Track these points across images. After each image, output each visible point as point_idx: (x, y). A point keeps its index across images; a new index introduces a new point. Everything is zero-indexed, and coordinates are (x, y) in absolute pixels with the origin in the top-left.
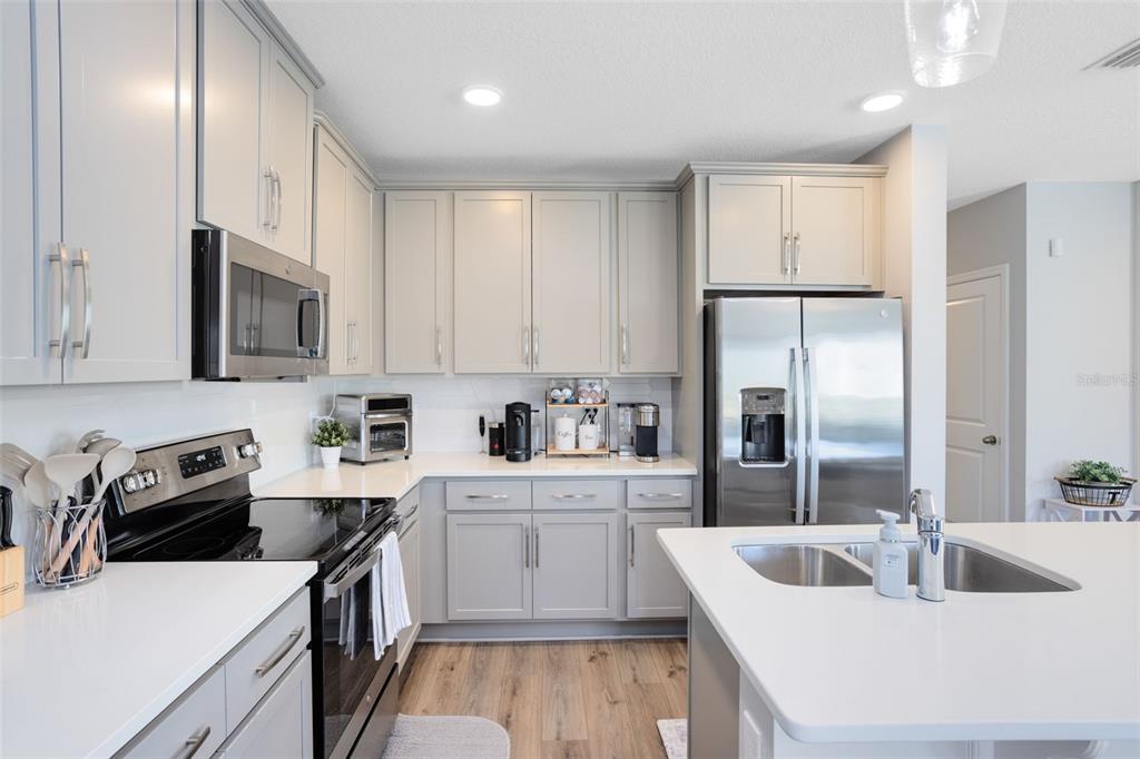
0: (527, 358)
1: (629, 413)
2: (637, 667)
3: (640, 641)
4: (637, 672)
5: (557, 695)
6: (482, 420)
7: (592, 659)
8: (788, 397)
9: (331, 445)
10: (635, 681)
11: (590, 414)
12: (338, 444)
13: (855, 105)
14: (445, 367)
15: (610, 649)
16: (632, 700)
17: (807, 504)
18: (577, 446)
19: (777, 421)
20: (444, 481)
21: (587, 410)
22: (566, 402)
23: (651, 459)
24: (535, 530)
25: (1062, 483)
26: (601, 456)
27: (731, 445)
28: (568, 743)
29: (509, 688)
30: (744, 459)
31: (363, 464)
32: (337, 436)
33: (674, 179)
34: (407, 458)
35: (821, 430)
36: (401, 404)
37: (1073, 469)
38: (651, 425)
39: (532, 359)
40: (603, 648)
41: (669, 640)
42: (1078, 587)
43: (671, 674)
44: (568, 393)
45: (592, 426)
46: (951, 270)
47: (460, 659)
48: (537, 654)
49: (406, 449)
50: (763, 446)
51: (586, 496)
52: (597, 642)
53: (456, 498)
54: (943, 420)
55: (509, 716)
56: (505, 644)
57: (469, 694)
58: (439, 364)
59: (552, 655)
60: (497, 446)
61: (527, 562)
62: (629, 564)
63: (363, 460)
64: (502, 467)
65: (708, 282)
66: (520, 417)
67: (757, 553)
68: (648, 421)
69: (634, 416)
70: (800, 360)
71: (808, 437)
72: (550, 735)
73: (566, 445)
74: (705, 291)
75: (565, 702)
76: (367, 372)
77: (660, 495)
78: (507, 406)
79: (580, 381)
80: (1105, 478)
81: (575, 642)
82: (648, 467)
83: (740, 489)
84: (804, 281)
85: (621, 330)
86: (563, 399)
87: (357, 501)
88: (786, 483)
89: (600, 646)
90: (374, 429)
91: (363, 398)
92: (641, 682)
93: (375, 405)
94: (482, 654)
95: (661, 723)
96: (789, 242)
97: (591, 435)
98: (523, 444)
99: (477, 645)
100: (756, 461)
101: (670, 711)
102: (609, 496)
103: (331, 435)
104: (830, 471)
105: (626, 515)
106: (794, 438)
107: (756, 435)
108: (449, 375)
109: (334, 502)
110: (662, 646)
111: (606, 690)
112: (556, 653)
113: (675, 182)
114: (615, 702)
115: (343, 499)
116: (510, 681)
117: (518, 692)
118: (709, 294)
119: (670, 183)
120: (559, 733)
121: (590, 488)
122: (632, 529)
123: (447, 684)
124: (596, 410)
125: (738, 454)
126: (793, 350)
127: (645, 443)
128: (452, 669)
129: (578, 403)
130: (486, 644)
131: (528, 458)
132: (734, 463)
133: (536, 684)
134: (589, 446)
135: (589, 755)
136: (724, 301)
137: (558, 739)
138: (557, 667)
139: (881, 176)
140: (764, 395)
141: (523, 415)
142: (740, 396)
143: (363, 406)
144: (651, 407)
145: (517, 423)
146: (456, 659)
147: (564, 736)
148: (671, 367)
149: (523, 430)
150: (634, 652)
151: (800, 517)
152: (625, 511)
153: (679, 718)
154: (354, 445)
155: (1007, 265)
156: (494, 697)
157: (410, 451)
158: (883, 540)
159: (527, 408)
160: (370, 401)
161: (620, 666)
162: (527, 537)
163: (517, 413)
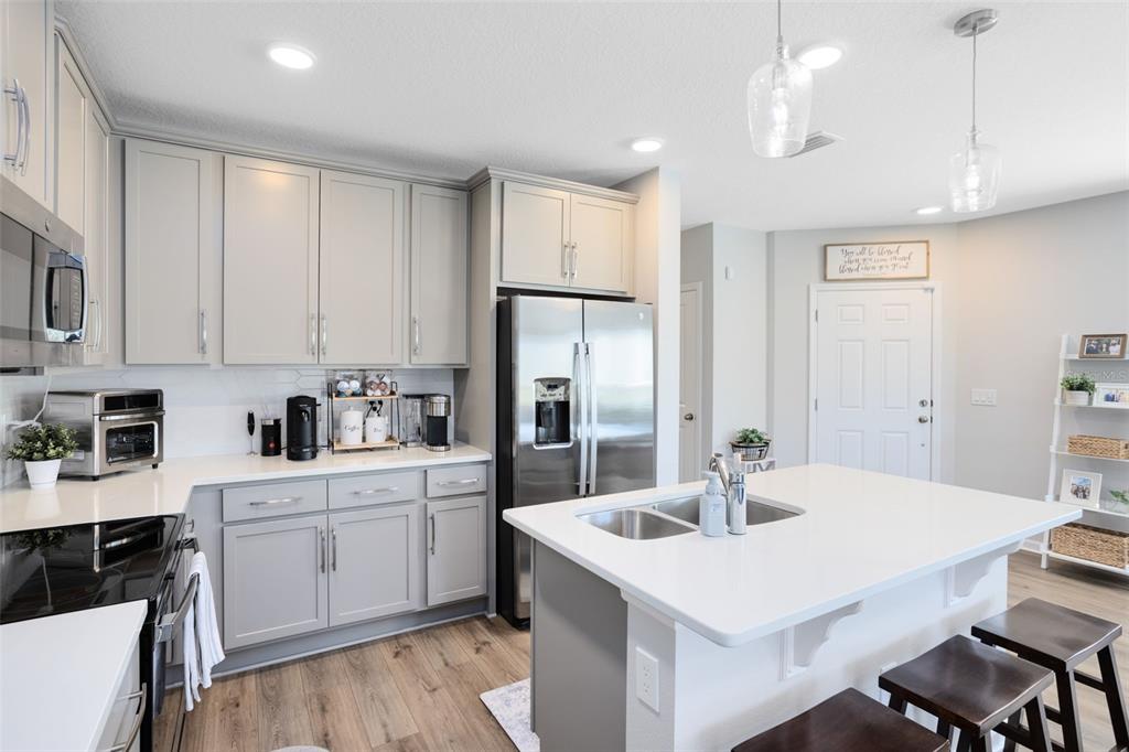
0: (313, 348)
1: (419, 404)
2: (444, 651)
3: (438, 627)
4: (446, 656)
5: (373, 699)
6: (251, 417)
7: (397, 655)
8: (572, 385)
9: (46, 458)
10: (447, 664)
11: (374, 406)
12: (58, 456)
13: (628, 143)
14: (212, 355)
15: (413, 641)
16: (450, 683)
17: (588, 478)
18: (364, 439)
19: (563, 407)
20: (220, 490)
21: (372, 403)
22: (354, 394)
23: (443, 448)
24: (330, 531)
25: (734, 446)
26: (392, 448)
27: (526, 431)
28: (400, 741)
29: (315, 705)
30: (538, 443)
31: (95, 478)
32: (56, 445)
33: (466, 179)
34: (155, 466)
35: (599, 415)
36: (149, 402)
37: (738, 436)
38: (443, 414)
39: (318, 350)
40: (406, 641)
41: (465, 620)
42: (803, 512)
43: (478, 650)
44: (355, 385)
45: (380, 418)
46: (683, 281)
47: (243, 691)
48: (335, 664)
49: (155, 455)
50: (553, 429)
51: (378, 491)
52: (396, 637)
53: (235, 506)
54: (678, 405)
55: (326, 735)
56: (294, 662)
57: (269, 728)
58: (204, 353)
59: (354, 661)
60: (272, 445)
61: (323, 567)
62: (430, 552)
63: (97, 473)
64: (281, 467)
65: (501, 279)
66: (306, 412)
67: (607, 518)
68: (440, 411)
69: (422, 407)
70: (581, 352)
71: (589, 421)
72: (378, 738)
73: (352, 439)
74: (498, 288)
75: (383, 702)
76: (98, 362)
77: (451, 483)
78: (289, 400)
79: (367, 373)
80: (756, 440)
81: (373, 643)
82: (440, 456)
83: (533, 471)
84: (579, 285)
85: (412, 322)
86: (350, 392)
87: (88, 528)
88: (570, 462)
89: (401, 640)
90: (110, 433)
91: (98, 395)
92: (452, 665)
93: (113, 403)
94: (271, 679)
95: (484, 696)
96: (568, 248)
97: (378, 427)
98: (308, 441)
99: (261, 670)
100: (546, 443)
101: (488, 683)
102: (409, 487)
103: (46, 445)
104: (605, 449)
105: (426, 505)
106: (577, 422)
107: (545, 420)
108: (215, 365)
109: (51, 533)
110: (462, 627)
111: (421, 681)
112: (357, 658)
113: (467, 182)
114: (435, 690)
115: (63, 528)
116: (315, 700)
117: (328, 707)
118: (501, 291)
119: (462, 182)
120: (387, 735)
121: (381, 482)
122: (432, 518)
123: (236, 724)
124: (381, 403)
125: (532, 438)
126: (576, 345)
127: (435, 433)
128: (238, 705)
129: (365, 395)
130: (271, 667)
131: (314, 456)
132: (529, 446)
133: (344, 694)
134: (377, 439)
135: (425, 747)
136: (522, 300)
137: (388, 741)
138: (362, 672)
139: (634, 203)
140: (552, 384)
141: (309, 409)
142: (534, 385)
143: (97, 404)
144: (444, 398)
145: (302, 418)
146: (238, 693)
147: (394, 737)
148: (459, 359)
149: (308, 426)
150: (437, 639)
151: (583, 491)
152: (424, 501)
153: (497, 687)
154: (81, 455)
155: (701, 283)
156: (300, 719)
157: (160, 458)
158: (708, 493)
159: (312, 402)
160: (106, 398)
161: (428, 656)
162: (323, 539)
163: (300, 408)
